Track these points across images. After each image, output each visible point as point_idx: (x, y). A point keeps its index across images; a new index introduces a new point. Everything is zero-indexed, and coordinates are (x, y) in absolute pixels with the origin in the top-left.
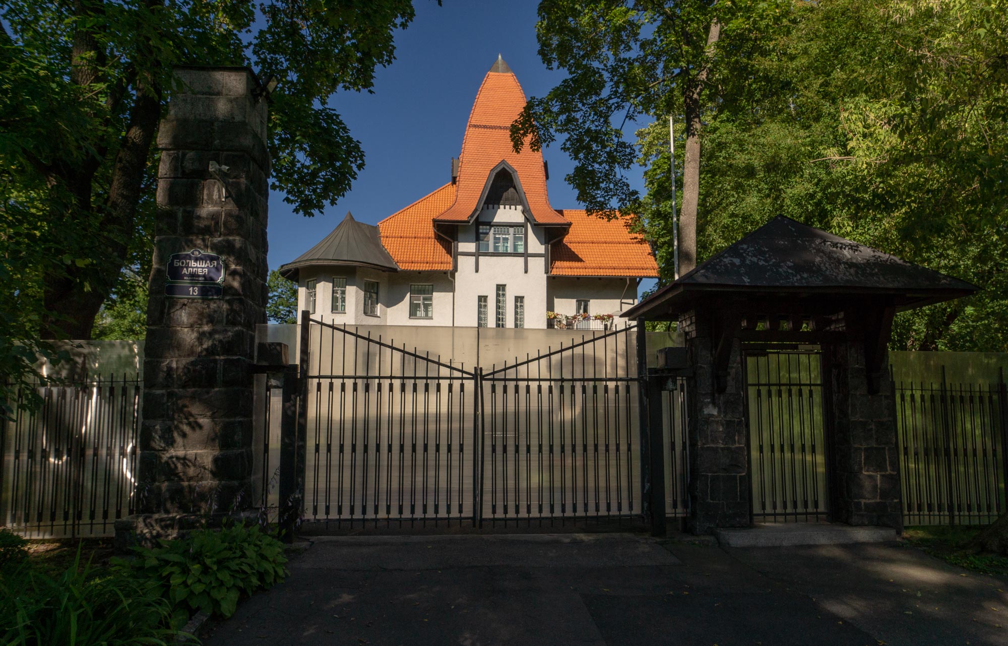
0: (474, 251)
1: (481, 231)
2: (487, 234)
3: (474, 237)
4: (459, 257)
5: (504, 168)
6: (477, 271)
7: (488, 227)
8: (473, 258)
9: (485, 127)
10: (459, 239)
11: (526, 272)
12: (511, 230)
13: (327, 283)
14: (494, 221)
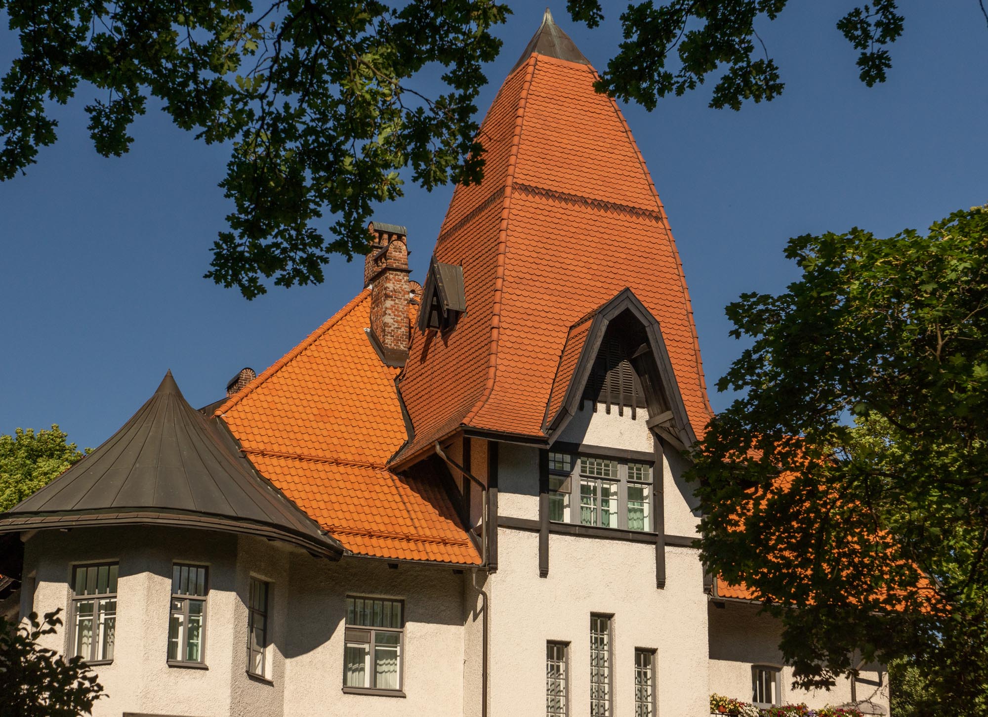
0: (536, 518)
1: (552, 466)
2: (567, 475)
3: (534, 479)
4: (500, 531)
5: (627, 310)
6: (544, 573)
7: (568, 458)
8: (534, 538)
9: (549, 194)
10: (500, 482)
11: (661, 584)
12: (622, 471)
13: (158, 578)
14: (584, 442)
